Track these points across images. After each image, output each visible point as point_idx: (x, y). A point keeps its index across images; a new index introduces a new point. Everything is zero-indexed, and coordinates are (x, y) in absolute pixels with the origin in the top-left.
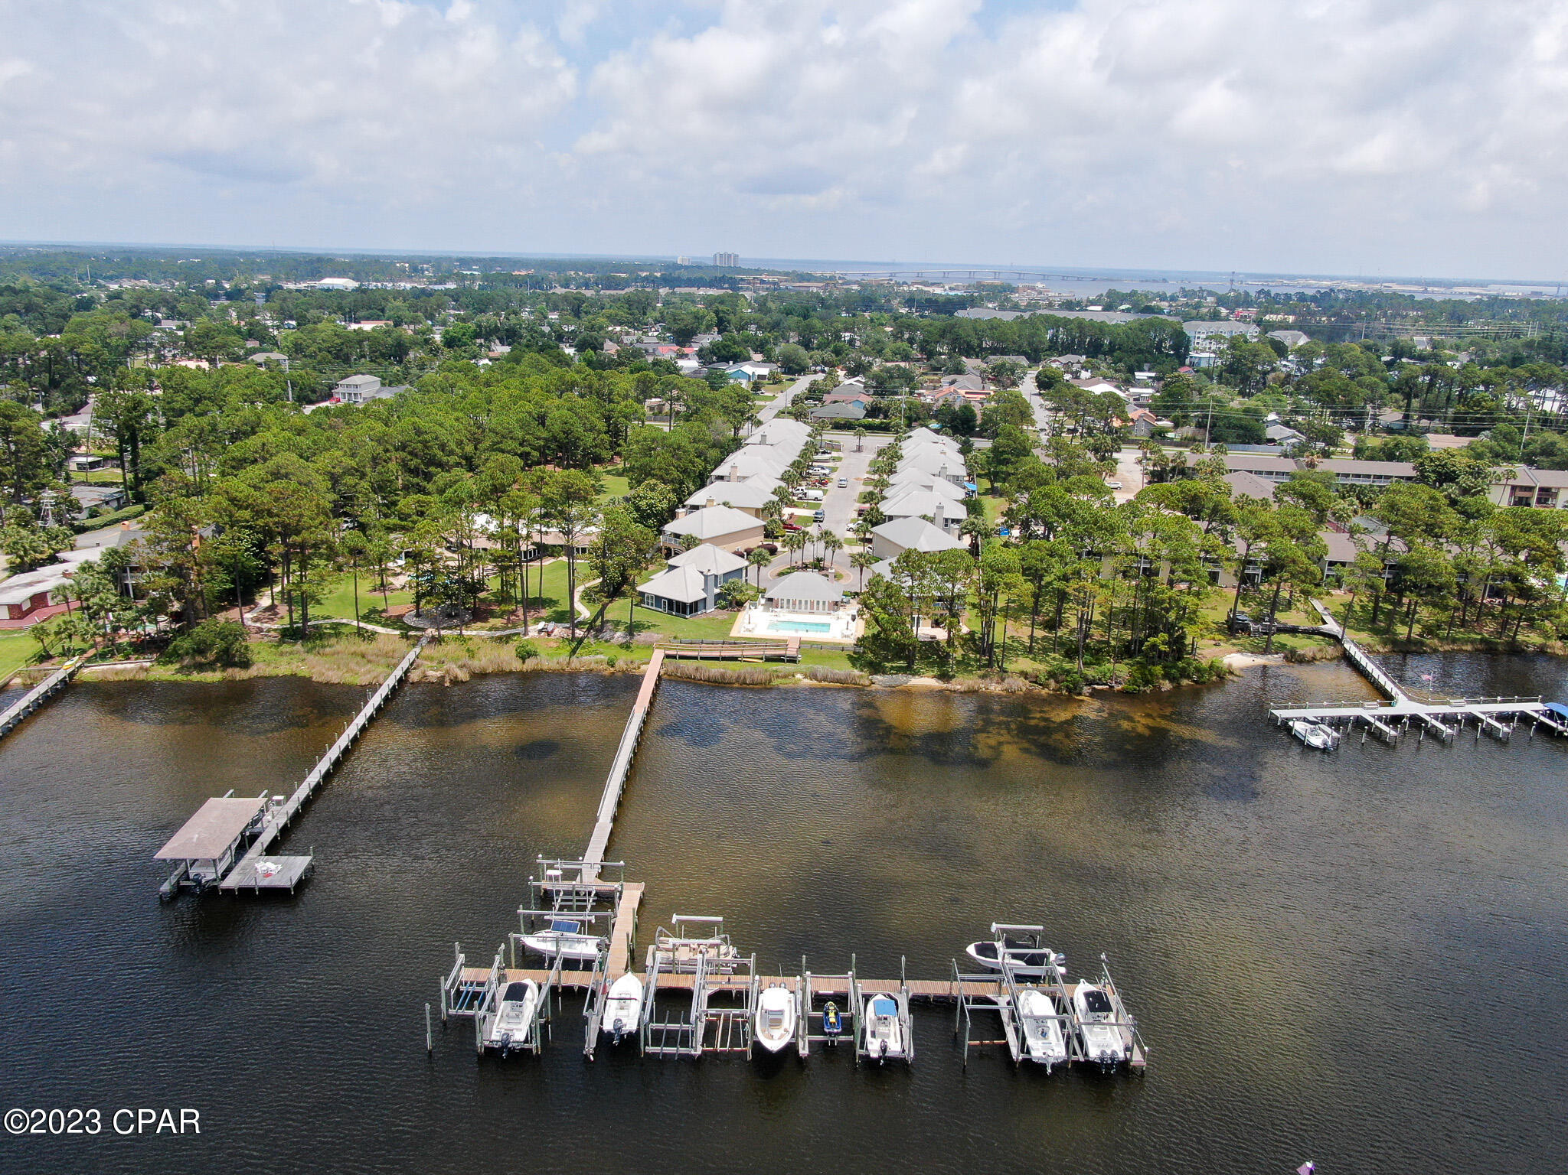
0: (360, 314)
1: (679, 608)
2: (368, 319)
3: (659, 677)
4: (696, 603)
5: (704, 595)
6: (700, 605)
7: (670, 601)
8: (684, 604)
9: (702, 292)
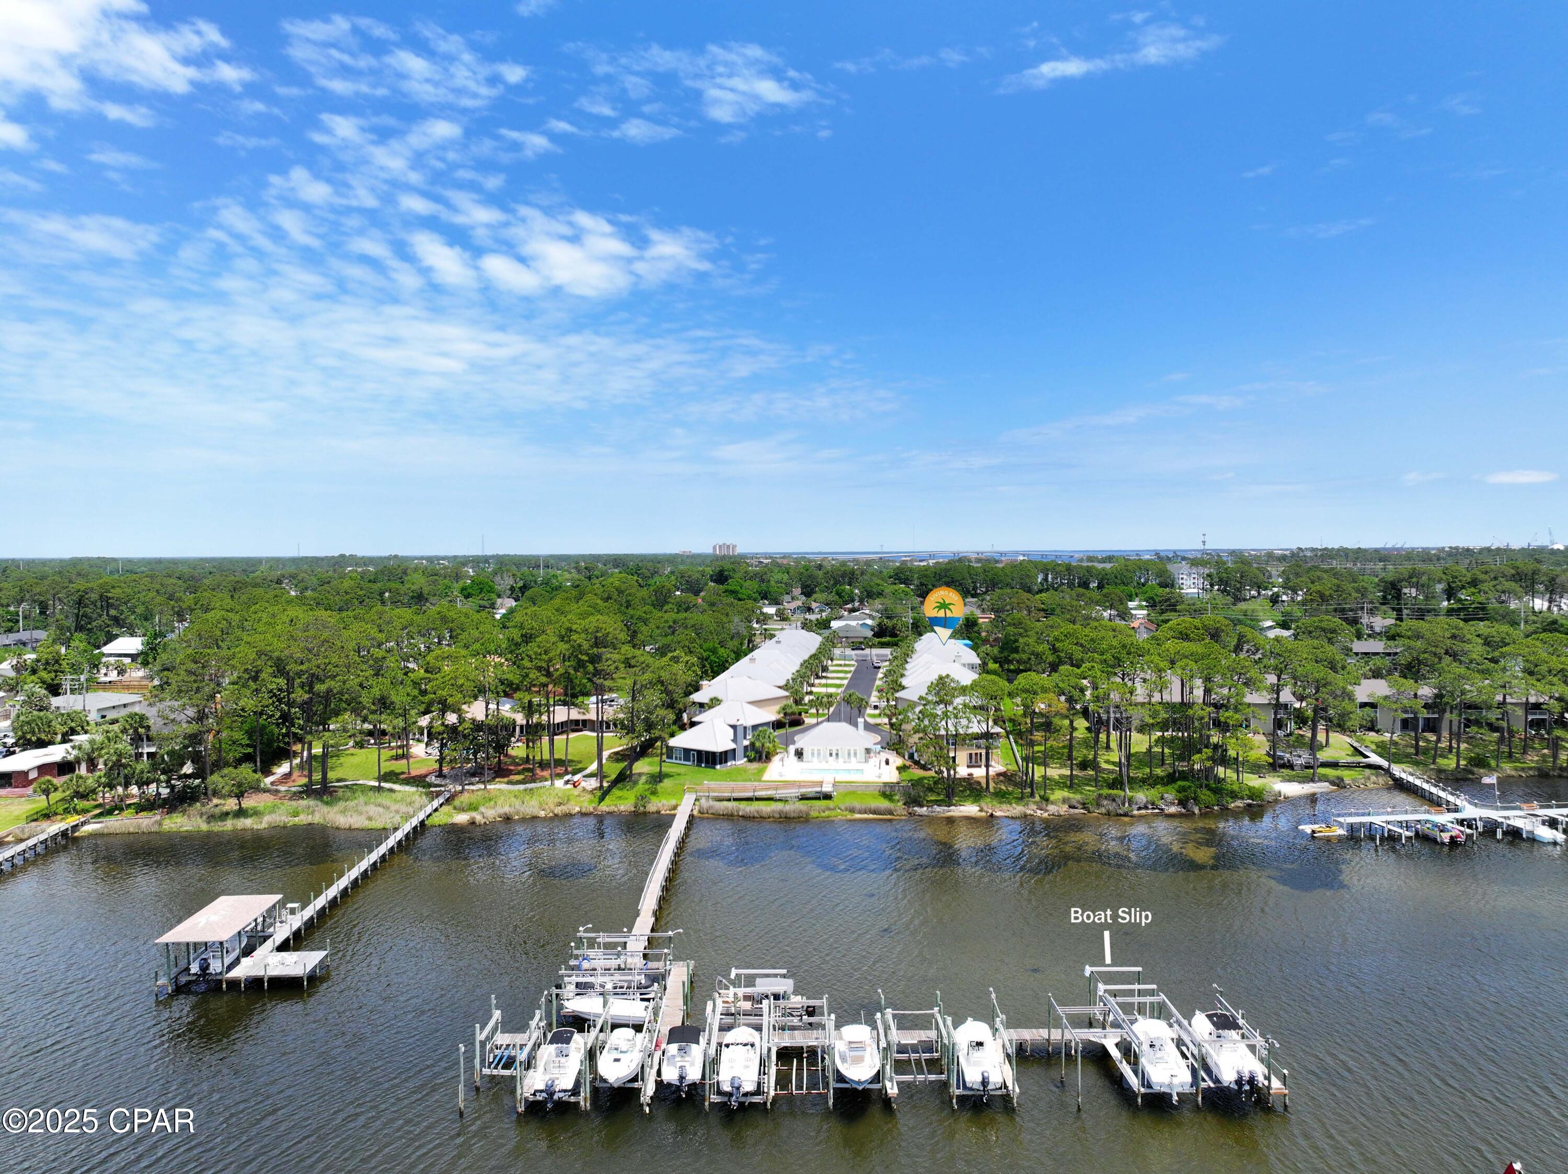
1: (709, 759)
3: (692, 816)
4: (726, 752)
5: (733, 746)
6: (730, 756)
7: (699, 752)
8: (714, 754)
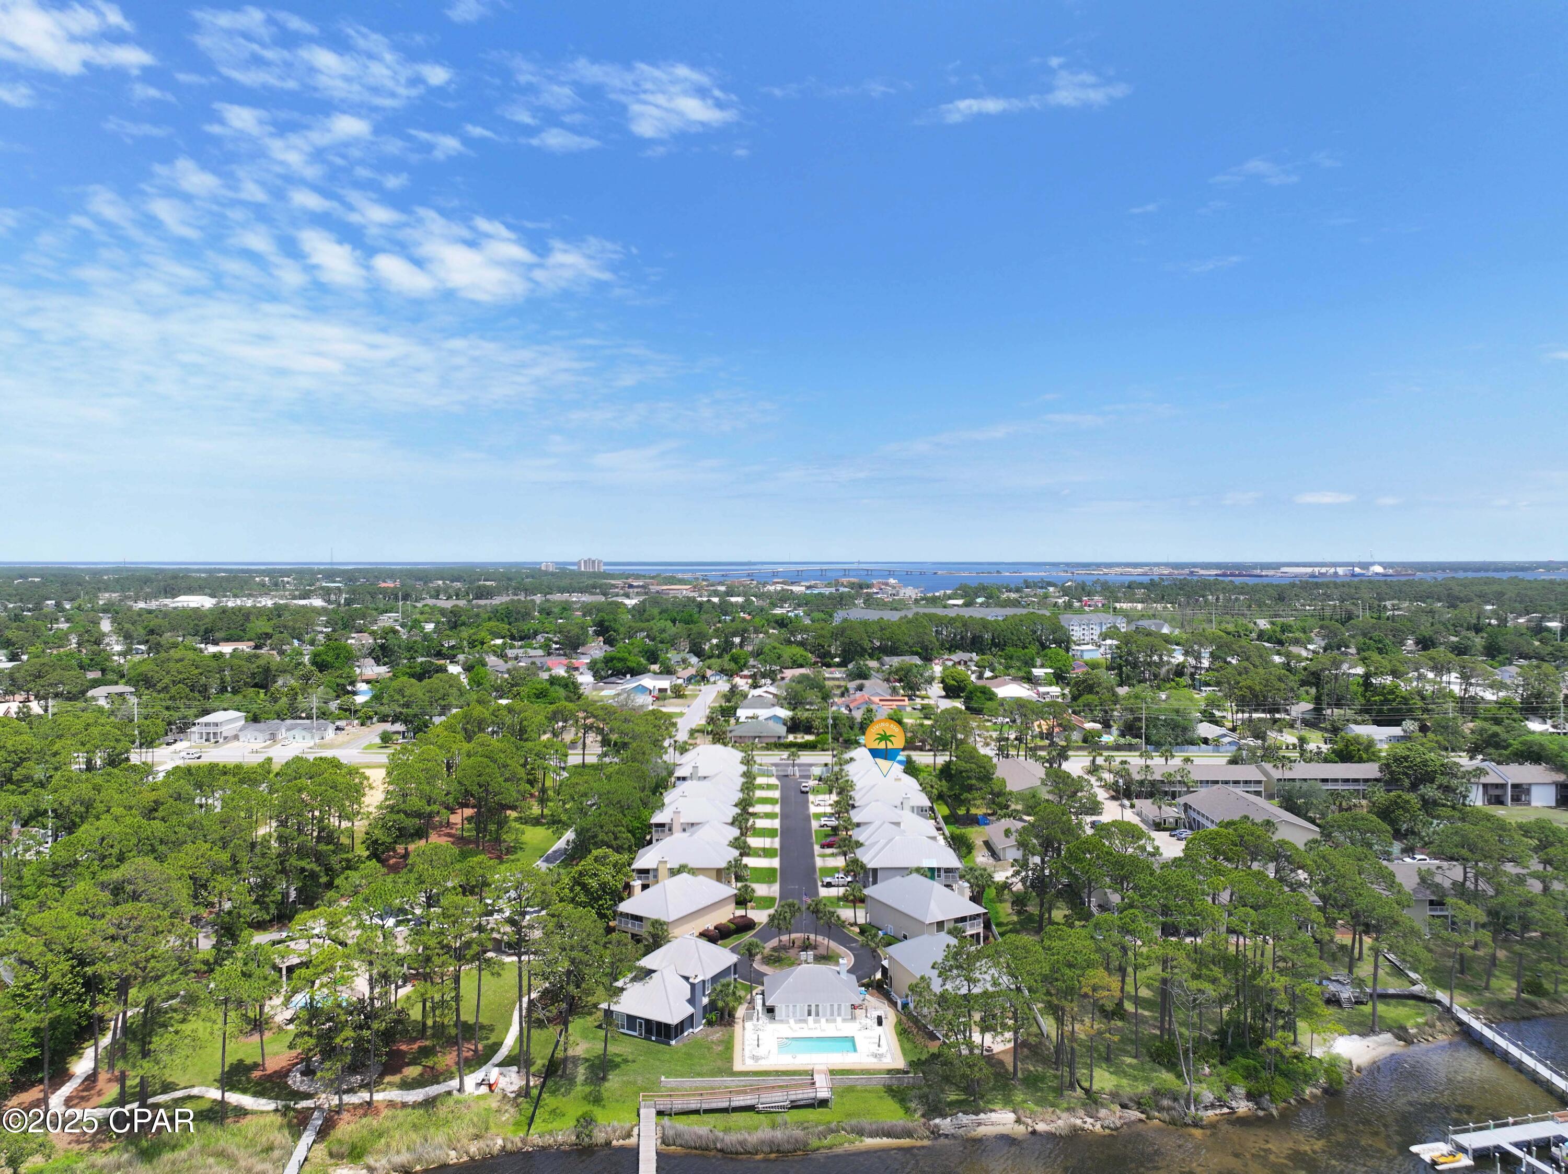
0: (218, 635)
1: (660, 1031)
2: (228, 640)
4: (682, 1022)
5: (690, 1010)
6: (686, 1025)
7: (648, 1022)
8: (667, 1026)
9: (575, 598)
